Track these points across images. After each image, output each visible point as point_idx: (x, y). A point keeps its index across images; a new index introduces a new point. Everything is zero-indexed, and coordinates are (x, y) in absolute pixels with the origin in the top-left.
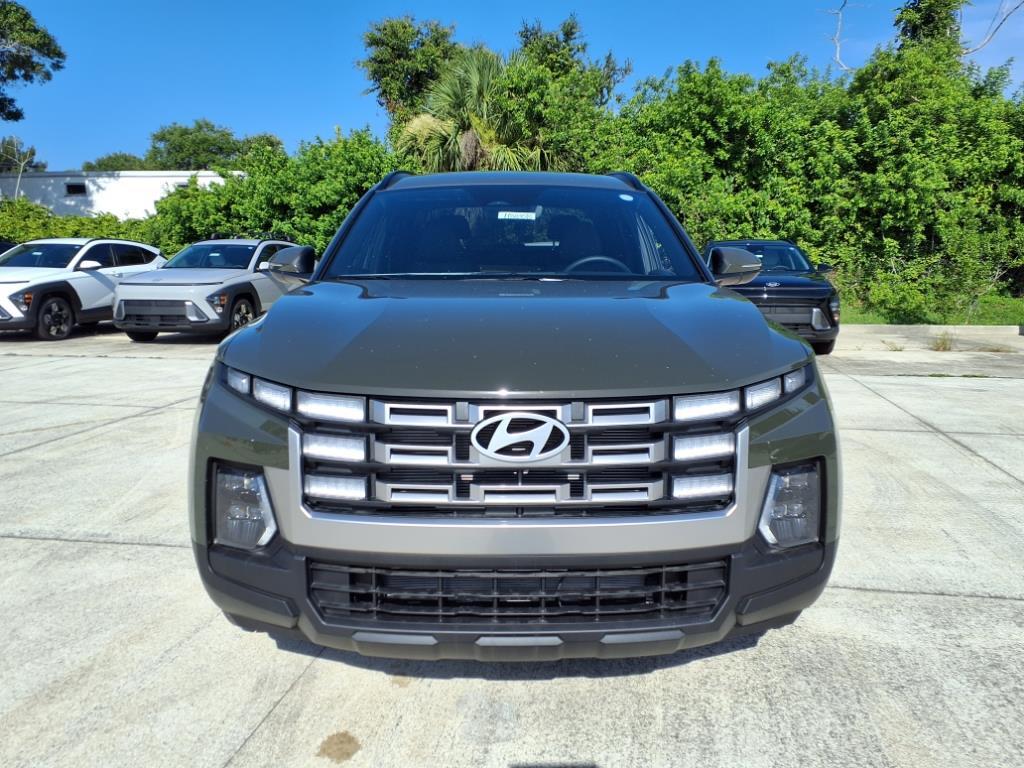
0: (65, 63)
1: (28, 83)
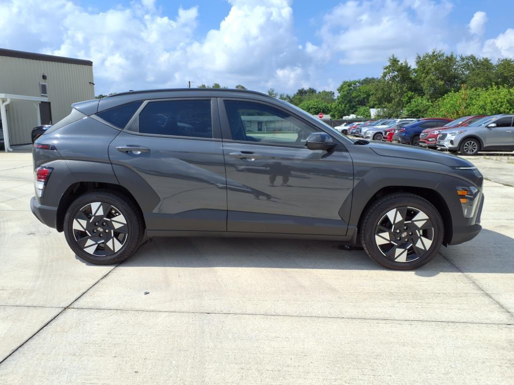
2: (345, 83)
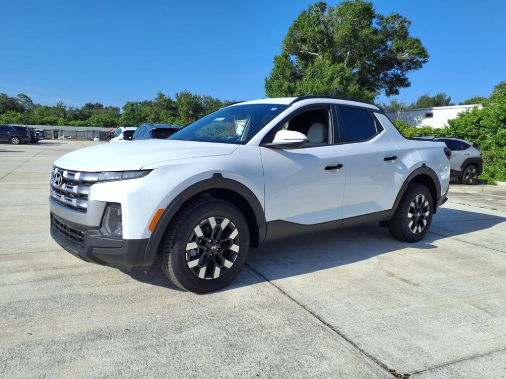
0: (429, 60)
1: (415, 70)
2: (128, 103)
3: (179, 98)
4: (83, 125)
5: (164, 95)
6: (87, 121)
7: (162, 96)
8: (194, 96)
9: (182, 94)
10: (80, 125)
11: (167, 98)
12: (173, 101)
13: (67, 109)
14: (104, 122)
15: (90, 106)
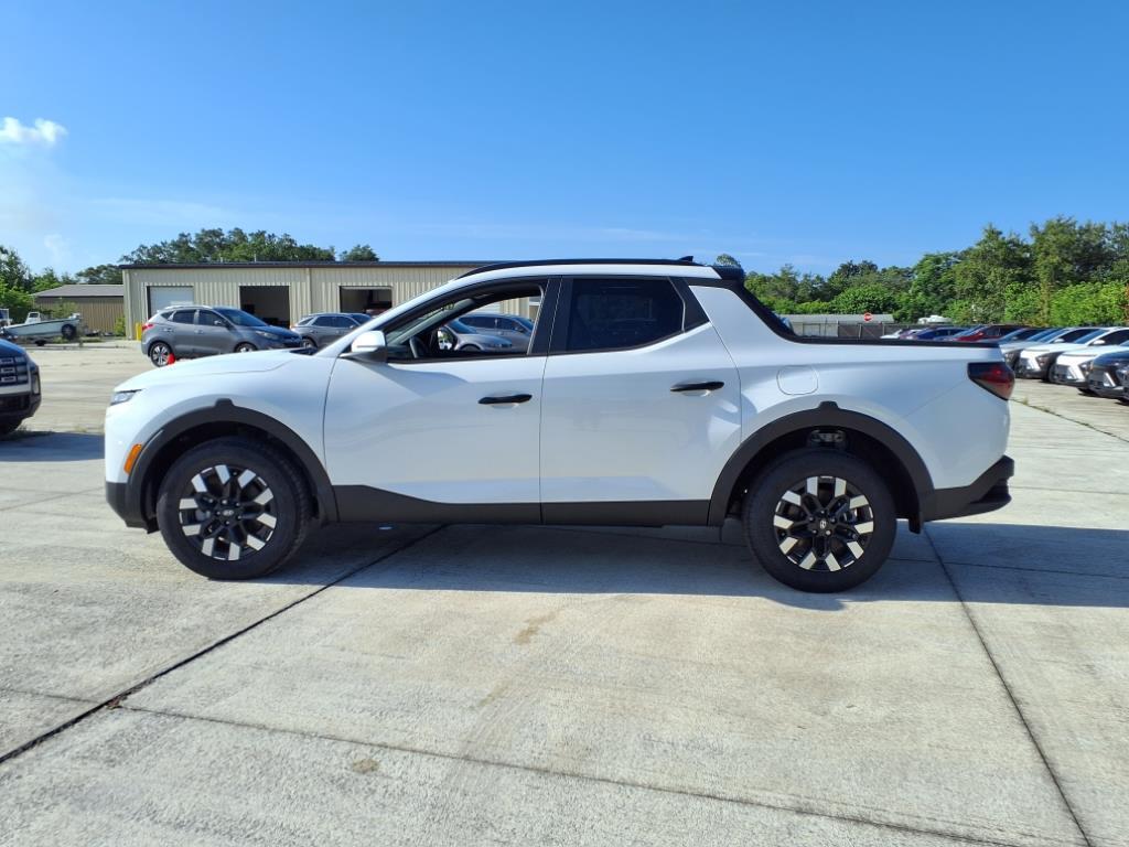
3: (1040, 237)
4: (824, 311)
5: (1000, 233)
6: (834, 301)
7: (993, 234)
8: (1081, 228)
9: (1050, 226)
10: (817, 311)
11: (1007, 239)
12: (1025, 243)
13: (800, 279)
14: (869, 301)
15: (848, 270)
